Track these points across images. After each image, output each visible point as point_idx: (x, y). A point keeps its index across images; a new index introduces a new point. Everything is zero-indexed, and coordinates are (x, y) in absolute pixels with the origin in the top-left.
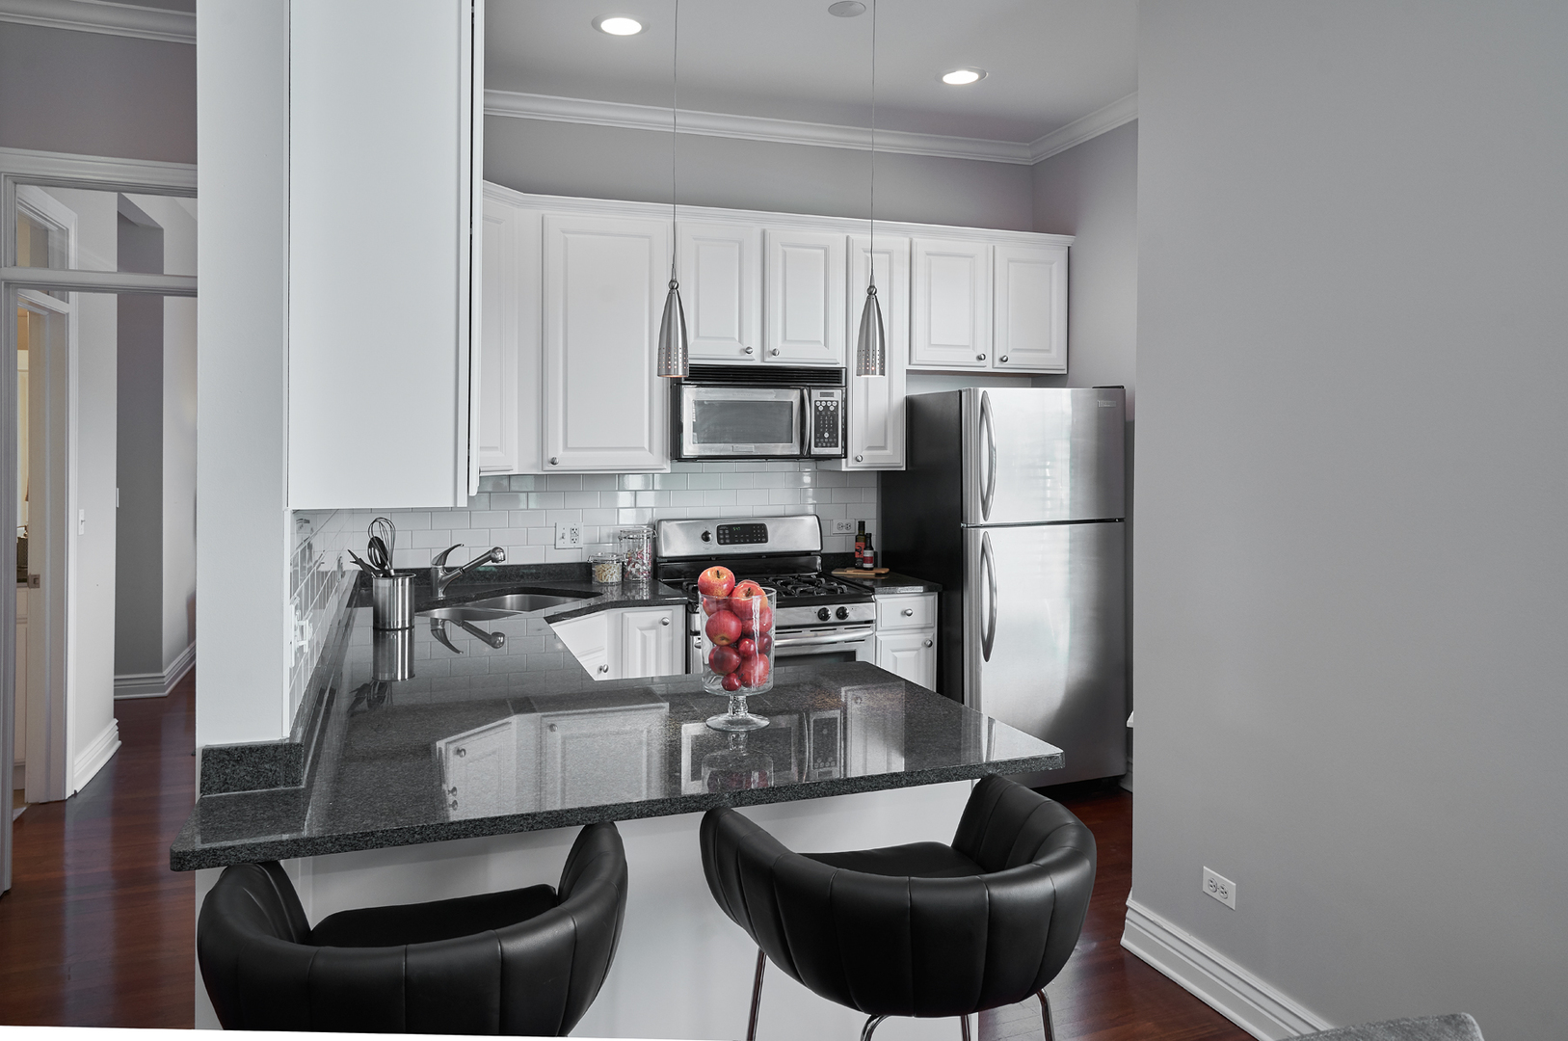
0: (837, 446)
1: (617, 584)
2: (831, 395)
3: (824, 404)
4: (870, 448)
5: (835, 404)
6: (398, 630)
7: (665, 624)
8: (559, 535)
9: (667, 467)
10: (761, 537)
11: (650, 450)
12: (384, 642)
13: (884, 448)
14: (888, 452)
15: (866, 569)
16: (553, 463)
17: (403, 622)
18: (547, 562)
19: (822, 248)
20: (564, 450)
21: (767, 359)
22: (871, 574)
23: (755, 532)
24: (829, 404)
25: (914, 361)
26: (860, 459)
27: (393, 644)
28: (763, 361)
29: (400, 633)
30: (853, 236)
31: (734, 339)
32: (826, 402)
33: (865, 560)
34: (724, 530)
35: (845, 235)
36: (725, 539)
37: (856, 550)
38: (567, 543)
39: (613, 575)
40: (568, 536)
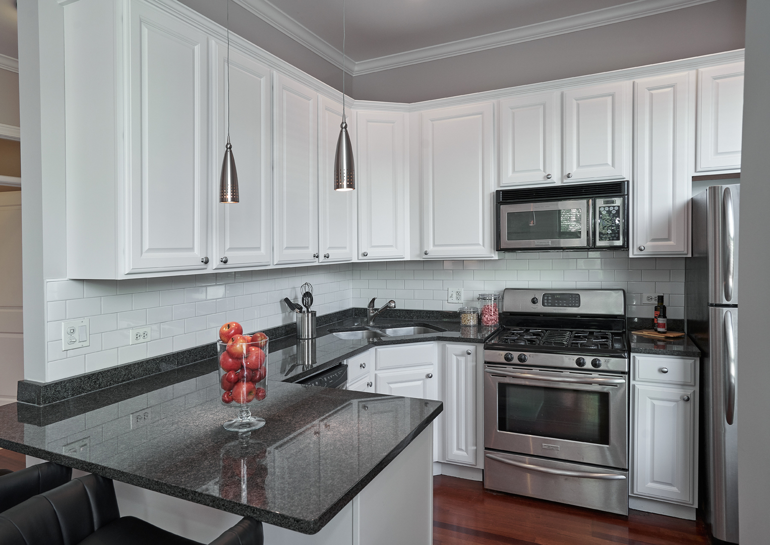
0: (619, 240)
1: (474, 326)
2: (613, 202)
3: (607, 209)
4: (654, 240)
5: (616, 208)
6: (305, 339)
7: (469, 354)
8: (450, 295)
9: (495, 256)
10: (575, 303)
11: (483, 246)
12: (299, 345)
13: (668, 239)
14: (671, 243)
15: (659, 332)
16: (426, 254)
17: (308, 335)
18: (444, 310)
19: (609, 95)
20: (433, 246)
21: (565, 181)
22: (662, 336)
23: (573, 298)
24: (611, 209)
25: (699, 169)
26: (643, 248)
27: (303, 346)
28: (562, 182)
29: (306, 341)
30: (637, 81)
31: (539, 170)
32: (609, 207)
33: (659, 325)
34: (548, 297)
35: (631, 81)
36: (548, 303)
37: (655, 317)
38: (454, 300)
39: (472, 321)
40: (455, 296)
